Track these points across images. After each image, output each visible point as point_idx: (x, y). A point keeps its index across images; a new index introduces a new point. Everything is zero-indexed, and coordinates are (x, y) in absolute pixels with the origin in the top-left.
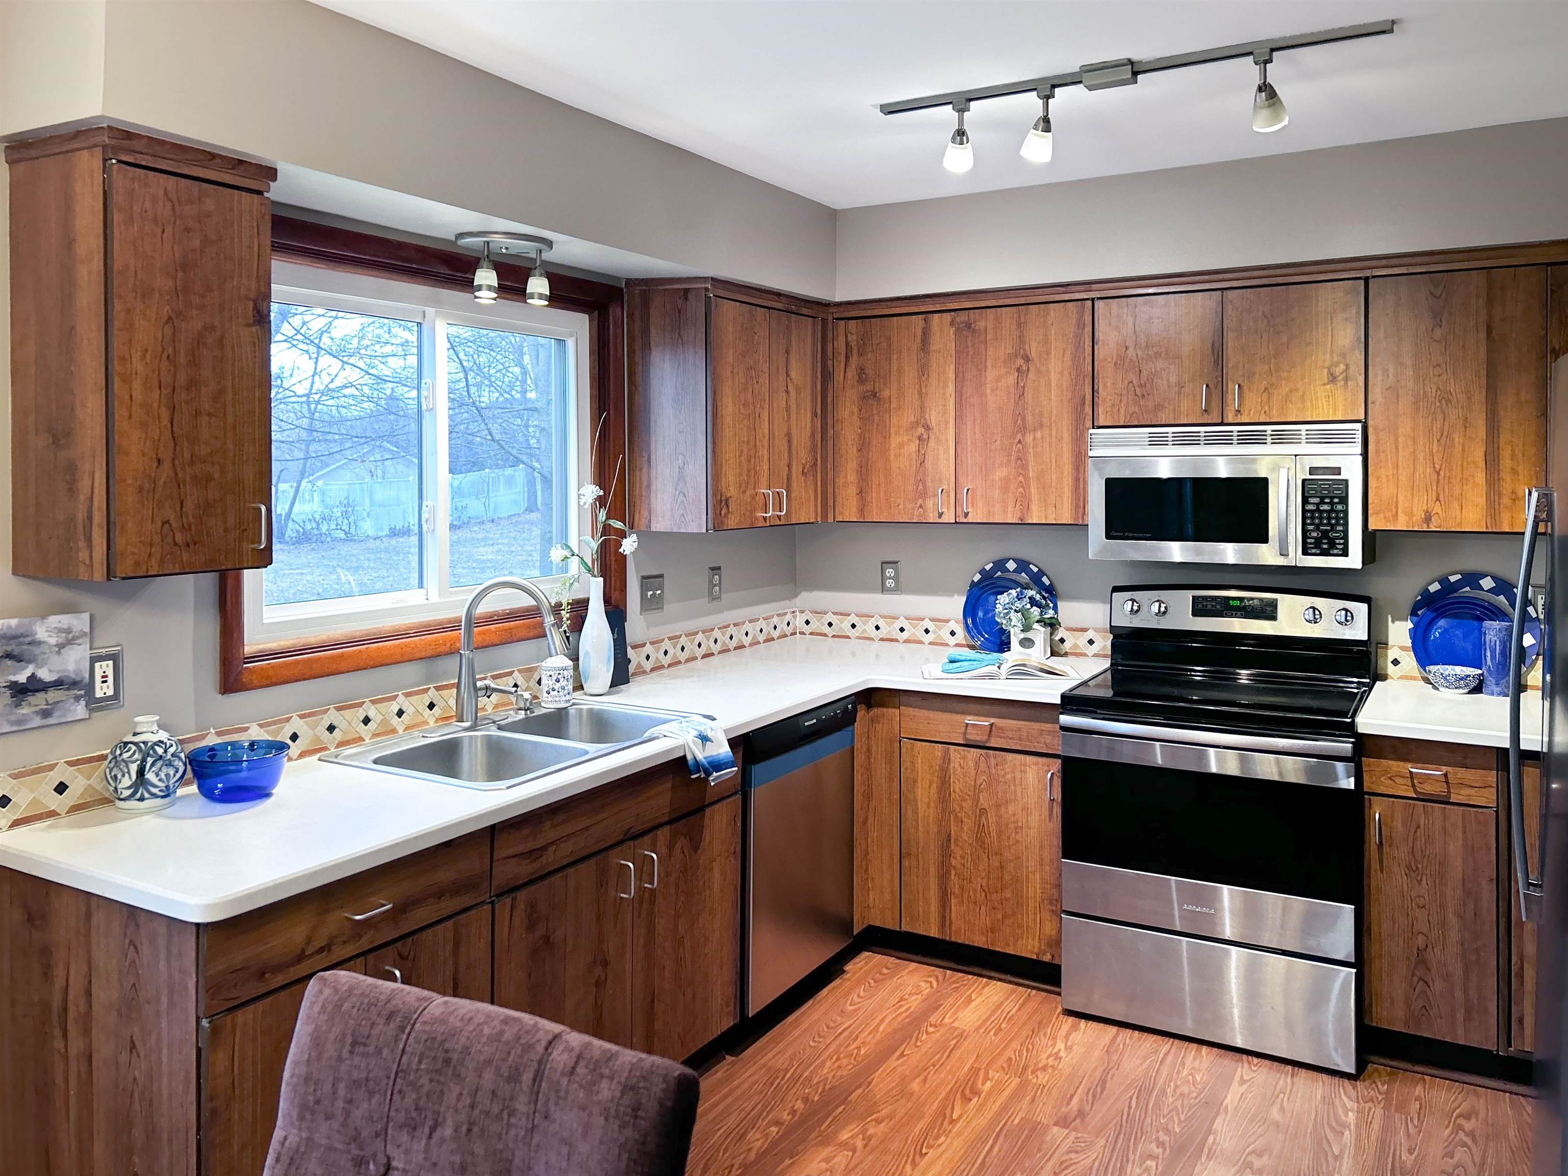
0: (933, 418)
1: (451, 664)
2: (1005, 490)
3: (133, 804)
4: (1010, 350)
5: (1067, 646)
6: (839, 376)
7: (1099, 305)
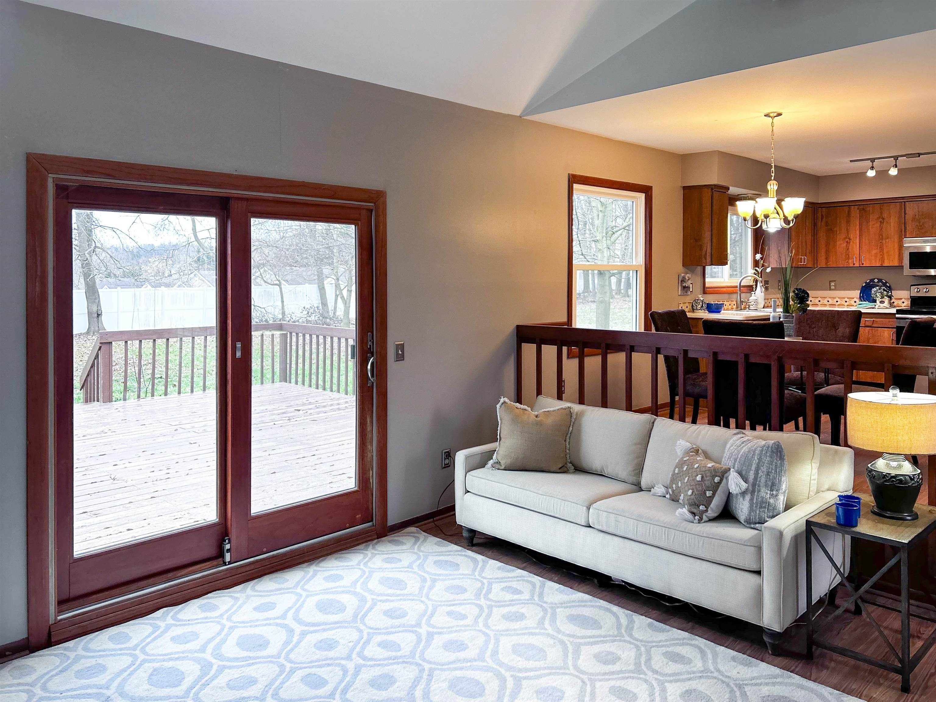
0: (851, 236)
1: (734, 296)
2: (876, 257)
3: (700, 311)
4: (877, 216)
5: (895, 304)
6: (819, 224)
7: (907, 203)
